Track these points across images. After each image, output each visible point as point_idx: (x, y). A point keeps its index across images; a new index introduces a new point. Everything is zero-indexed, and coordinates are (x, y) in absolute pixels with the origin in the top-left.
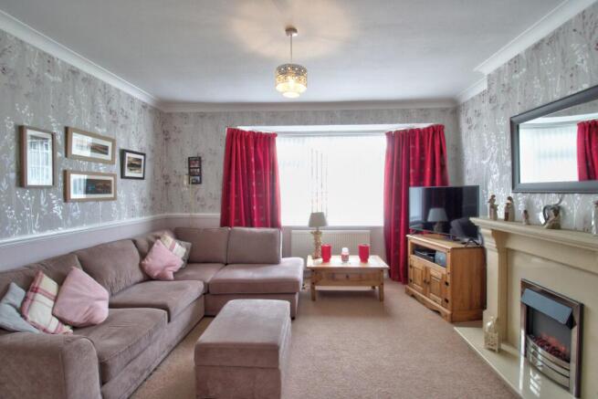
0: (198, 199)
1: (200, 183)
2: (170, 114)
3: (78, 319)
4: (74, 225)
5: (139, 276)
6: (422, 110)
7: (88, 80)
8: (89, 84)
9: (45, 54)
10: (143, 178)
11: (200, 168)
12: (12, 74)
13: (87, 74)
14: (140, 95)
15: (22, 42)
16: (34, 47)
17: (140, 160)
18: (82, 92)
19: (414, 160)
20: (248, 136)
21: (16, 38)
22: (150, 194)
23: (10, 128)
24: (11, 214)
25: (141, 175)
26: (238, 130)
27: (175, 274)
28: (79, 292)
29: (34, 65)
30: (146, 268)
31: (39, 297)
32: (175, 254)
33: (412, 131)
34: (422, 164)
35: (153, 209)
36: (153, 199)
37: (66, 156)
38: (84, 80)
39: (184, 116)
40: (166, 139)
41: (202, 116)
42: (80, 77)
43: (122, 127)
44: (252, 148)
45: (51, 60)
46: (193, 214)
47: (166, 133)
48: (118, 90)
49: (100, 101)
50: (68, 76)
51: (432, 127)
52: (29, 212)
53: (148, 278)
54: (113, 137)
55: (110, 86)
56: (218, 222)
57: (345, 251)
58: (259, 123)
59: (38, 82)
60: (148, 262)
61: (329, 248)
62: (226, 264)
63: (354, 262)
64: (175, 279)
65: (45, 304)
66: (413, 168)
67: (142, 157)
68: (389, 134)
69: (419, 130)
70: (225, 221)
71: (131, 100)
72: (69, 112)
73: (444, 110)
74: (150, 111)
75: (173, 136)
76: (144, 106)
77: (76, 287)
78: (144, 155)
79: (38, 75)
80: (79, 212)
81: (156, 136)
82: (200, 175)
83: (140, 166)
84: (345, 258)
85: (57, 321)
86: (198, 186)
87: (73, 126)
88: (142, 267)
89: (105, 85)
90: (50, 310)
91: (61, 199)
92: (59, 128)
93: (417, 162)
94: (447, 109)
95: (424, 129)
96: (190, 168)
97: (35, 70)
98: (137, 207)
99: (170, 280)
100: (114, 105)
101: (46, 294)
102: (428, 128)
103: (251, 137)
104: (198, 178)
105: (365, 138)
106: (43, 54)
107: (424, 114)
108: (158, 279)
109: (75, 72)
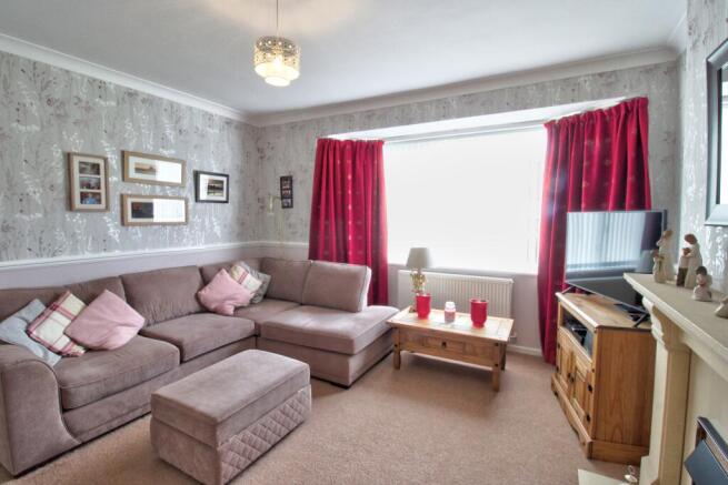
0: (290, 226)
1: (292, 207)
2: (264, 128)
3: (92, 341)
4: (135, 248)
5: (193, 306)
6: (601, 75)
7: (149, 101)
8: (151, 103)
9: (94, 80)
10: (226, 202)
11: (291, 189)
12: (58, 104)
13: (149, 95)
14: (220, 111)
15: (67, 71)
16: (81, 75)
17: (222, 182)
18: (142, 114)
19: (590, 167)
20: (345, 146)
21: (61, 69)
22: (238, 219)
23: (58, 155)
24: (60, 236)
25: (224, 199)
26: (331, 140)
27: (236, 309)
28: (102, 315)
29: (83, 92)
30: (202, 299)
31: (56, 315)
32: (246, 287)
33: (590, 115)
34: (604, 172)
35: (241, 235)
36: (243, 224)
37: (123, 180)
38: (144, 101)
39: (277, 128)
40: (262, 158)
41: (293, 126)
42: (139, 98)
43: (196, 147)
44: (349, 162)
45: (102, 85)
46: (284, 243)
47: (259, 150)
48: (191, 109)
49: (166, 121)
50: (123, 99)
51: (625, 103)
52: (80, 234)
53: (204, 309)
54: (184, 158)
55: (179, 105)
56: (306, 254)
57: (450, 306)
58: (351, 129)
59: (88, 109)
60: (206, 293)
61: (427, 299)
62: (302, 304)
63: (463, 324)
64: (234, 316)
65: (59, 323)
66: (587, 180)
67: (224, 179)
68: (550, 125)
69: (601, 111)
70: (314, 253)
71: (210, 117)
72: (126, 136)
73: (648, 70)
74: (236, 127)
75: (268, 153)
76: (229, 122)
77: (101, 310)
78: (227, 176)
79: (87, 102)
80: (140, 236)
81: (247, 155)
82: (291, 197)
83: (222, 189)
84: (450, 317)
85: (68, 340)
86: (290, 210)
87: (131, 150)
88: (197, 297)
89: (172, 104)
90: (63, 329)
91: (118, 222)
92: (113, 153)
93: (595, 170)
94: (657, 66)
95: (610, 110)
96: (282, 190)
97: (84, 97)
98: (219, 233)
99: (227, 315)
100: (185, 124)
101: (66, 314)
102: (617, 108)
103: (348, 147)
104: (289, 201)
105: (514, 135)
106: (92, 81)
107: (608, 82)
108: (215, 312)
109: (132, 94)
